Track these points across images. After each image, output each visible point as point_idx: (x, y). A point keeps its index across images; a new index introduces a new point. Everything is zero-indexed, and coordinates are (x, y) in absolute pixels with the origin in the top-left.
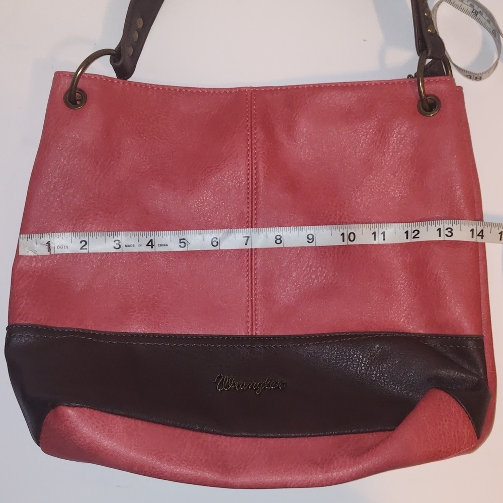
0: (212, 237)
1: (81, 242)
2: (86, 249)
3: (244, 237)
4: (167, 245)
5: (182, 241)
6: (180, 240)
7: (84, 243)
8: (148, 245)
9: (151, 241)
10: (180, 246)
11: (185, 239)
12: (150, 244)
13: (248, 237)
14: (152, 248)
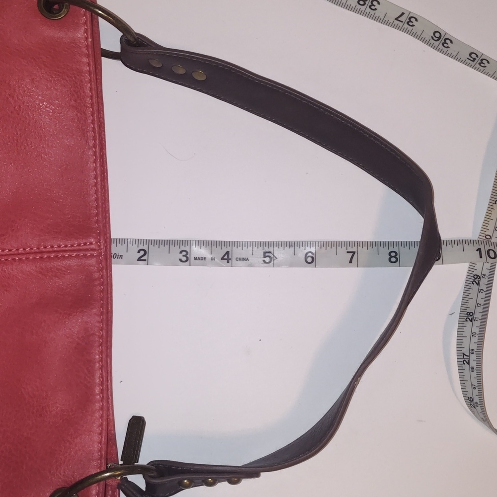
0: (306, 251)
1: (139, 252)
3: (348, 252)
4: (248, 259)
5: (267, 254)
6: (265, 253)
7: (142, 253)
8: (223, 259)
9: (228, 253)
10: (264, 261)
11: (270, 252)
12: (226, 257)
13: (354, 253)
14: (228, 262)
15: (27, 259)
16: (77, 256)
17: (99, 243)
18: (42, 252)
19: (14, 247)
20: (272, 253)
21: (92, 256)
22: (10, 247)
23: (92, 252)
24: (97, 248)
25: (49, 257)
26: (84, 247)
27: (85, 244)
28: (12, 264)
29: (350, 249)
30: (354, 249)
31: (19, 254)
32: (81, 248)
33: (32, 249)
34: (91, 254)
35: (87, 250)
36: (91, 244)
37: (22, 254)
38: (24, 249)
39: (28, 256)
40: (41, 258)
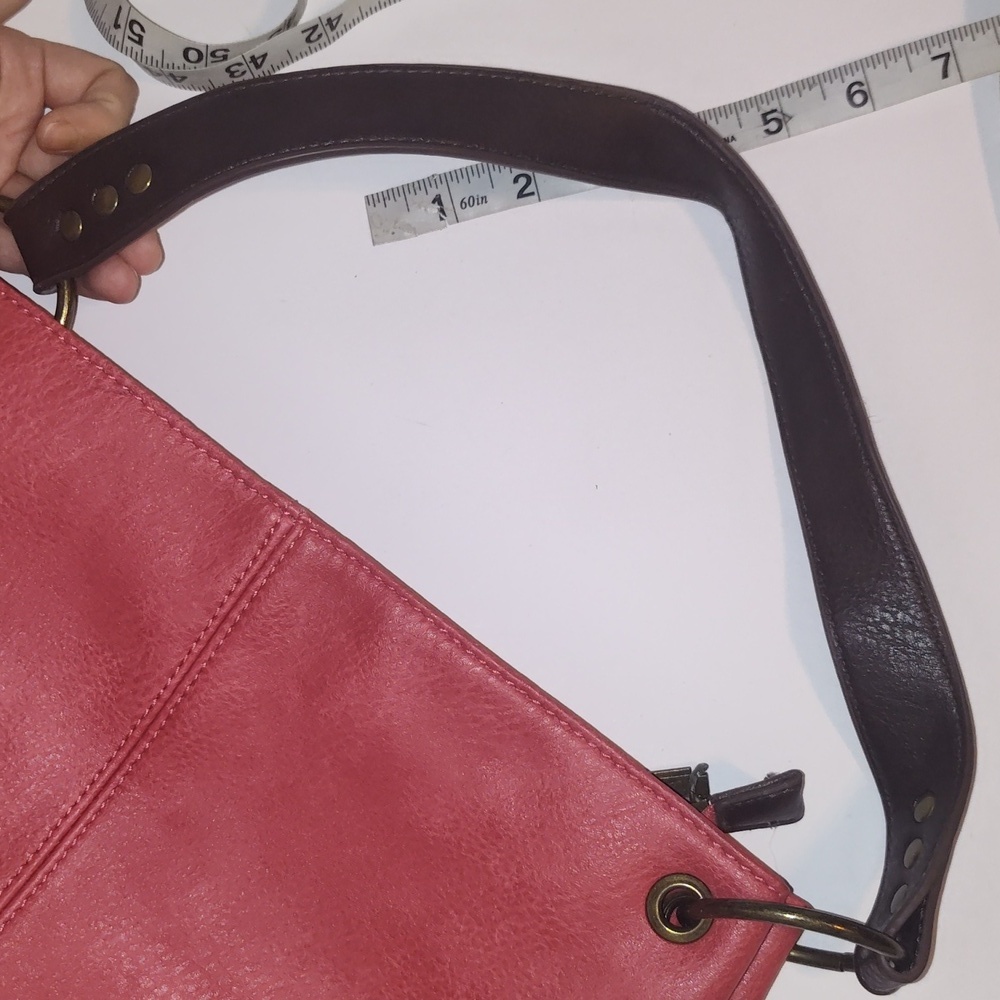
0: (847, 84)
1: (516, 180)
2: (533, 194)
3: (934, 58)
4: (733, 138)
5: (769, 117)
6: (764, 115)
10: (768, 131)
11: (775, 111)
13: (947, 55)
15: (218, 649)
16: (279, 564)
17: (286, 513)
18: (226, 618)
19: (181, 653)
20: (779, 110)
21: (299, 540)
22: (176, 661)
23: (293, 536)
24: (292, 522)
25: (244, 613)
26: (274, 541)
27: (269, 536)
28: (207, 680)
29: (936, 51)
30: (946, 48)
31: (199, 656)
32: (270, 548)
33: (207, 628)
34: (294, 541)
35: (282, 541)
36: (277, 525)
37: (202, 652)
38: (198, 641)
39: (213, 645)
40: (235, 625)
